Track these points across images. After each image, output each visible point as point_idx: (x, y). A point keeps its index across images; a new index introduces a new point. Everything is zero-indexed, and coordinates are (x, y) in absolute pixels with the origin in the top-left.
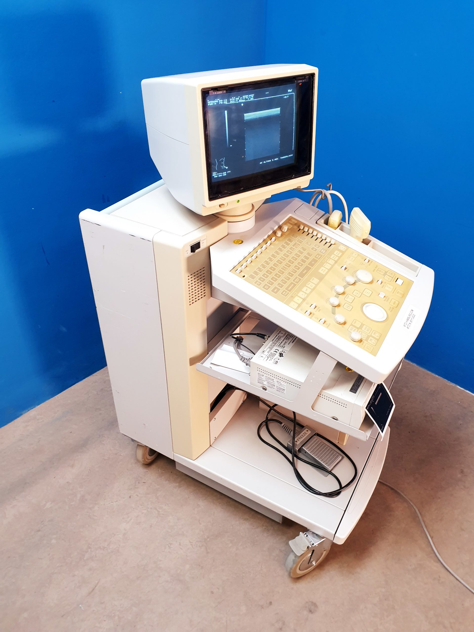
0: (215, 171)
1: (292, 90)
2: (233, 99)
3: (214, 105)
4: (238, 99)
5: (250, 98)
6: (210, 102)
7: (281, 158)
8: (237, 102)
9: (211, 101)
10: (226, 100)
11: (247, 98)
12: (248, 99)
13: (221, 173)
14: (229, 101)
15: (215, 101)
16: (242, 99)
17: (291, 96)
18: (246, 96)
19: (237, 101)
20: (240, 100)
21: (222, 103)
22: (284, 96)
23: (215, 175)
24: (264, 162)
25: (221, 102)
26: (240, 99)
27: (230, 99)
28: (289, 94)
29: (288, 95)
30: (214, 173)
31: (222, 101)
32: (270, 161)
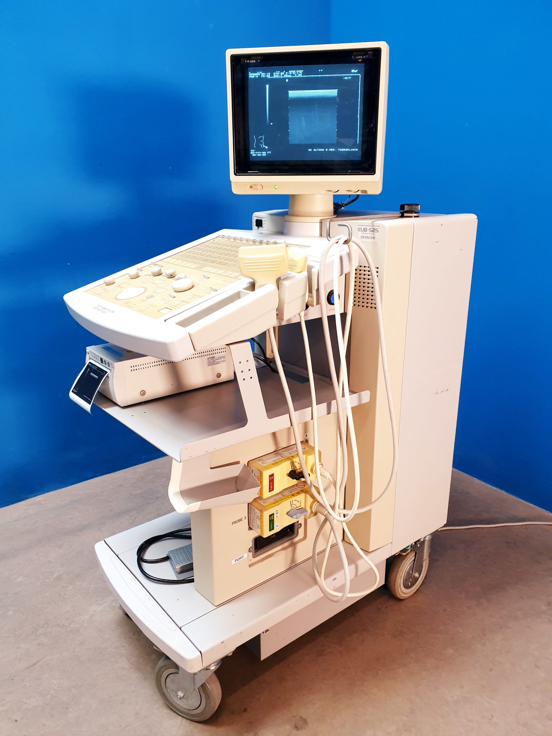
7: (339, 149)
17: (355, 78)
32: (323, 150)
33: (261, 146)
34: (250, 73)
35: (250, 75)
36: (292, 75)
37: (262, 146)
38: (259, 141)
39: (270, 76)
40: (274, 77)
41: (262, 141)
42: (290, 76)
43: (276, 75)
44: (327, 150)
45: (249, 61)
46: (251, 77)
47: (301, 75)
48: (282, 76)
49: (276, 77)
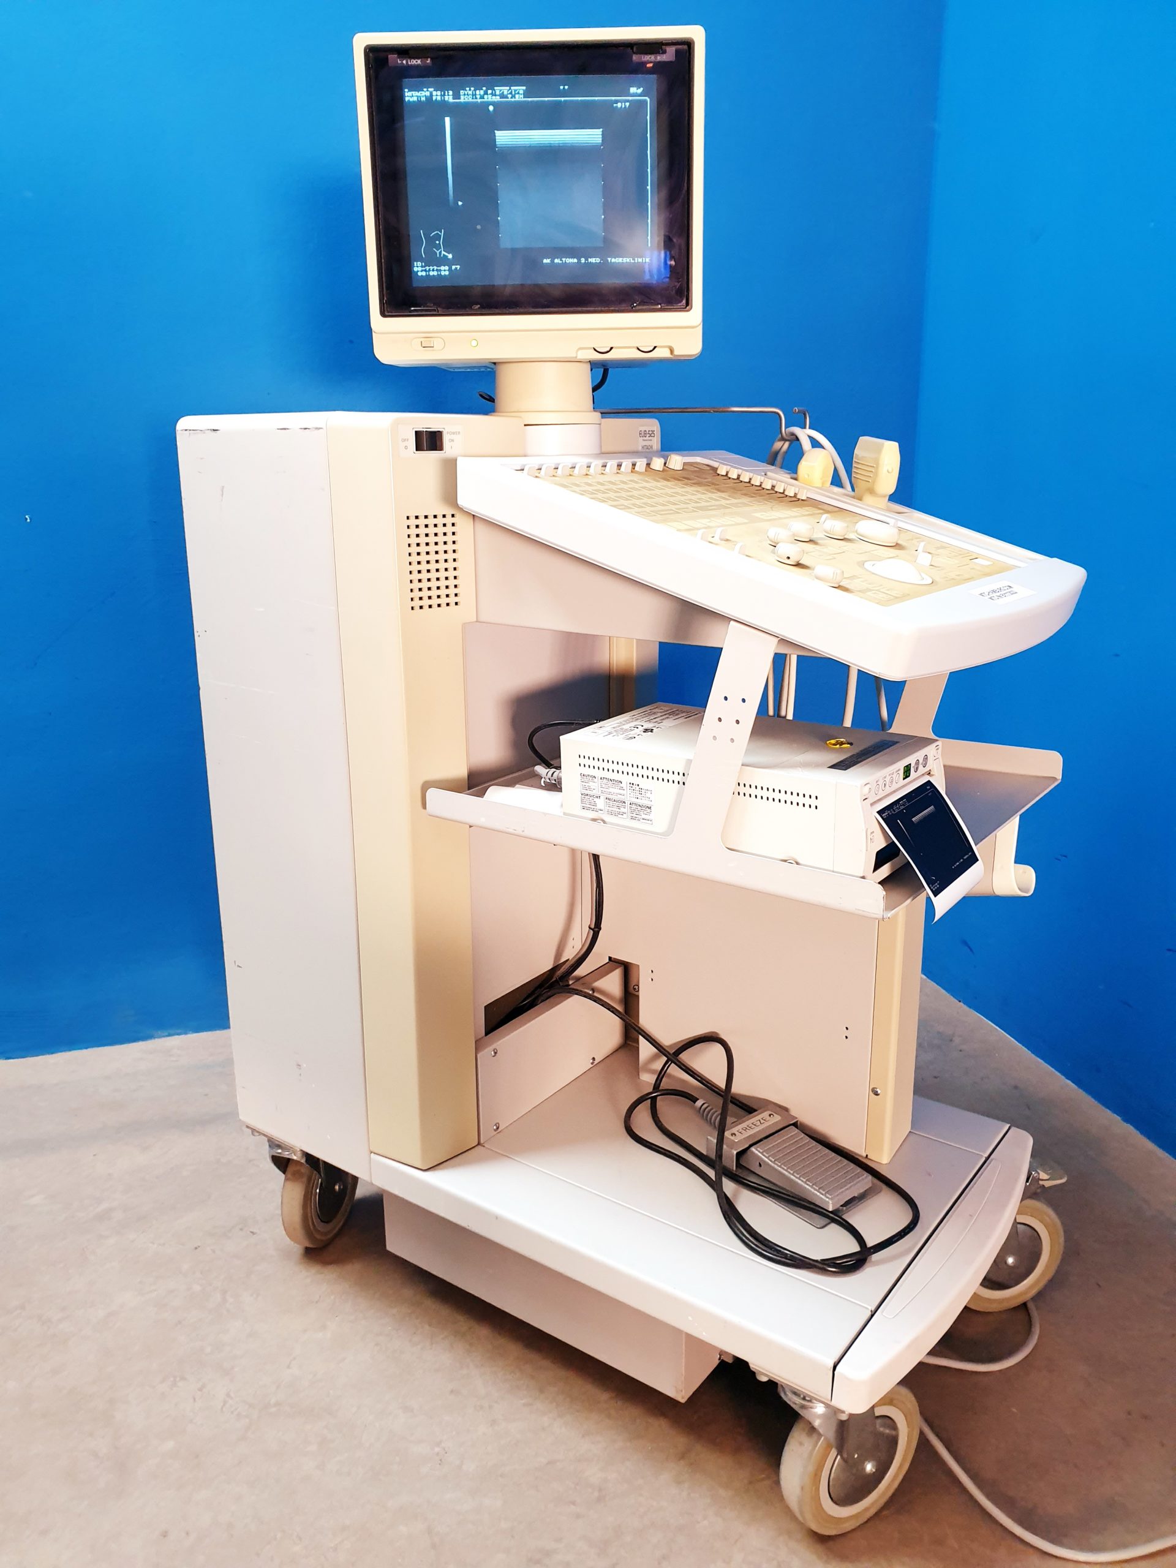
0: (421, 259)
1: (642, 89)
2: (469, 91)
3: (419, 101)
4: (482, 92)
5: (513, 93)
6: (410, 94)
8: (479, 100)
9: (413, 93)
10: (451, 93)
11: (505, 93)
12: (510, 96)
13: (435, 268)
14: (456, 96)
15: (423, 93)
16: (492, 94)
18: (505, 90)
19: (478, 97)
20: (486, 96)
21: (439, 98)
22: (617, 102)
23: (420, 269)
24: (556, 261)
25: (437, 96)
26: (486, 93)
27: (461, 91)
28: (630, 98)
29: (628, 101)
30: (418, 263)
31: (439, 93)
32: (575, 260)
33: (438, 252)
34: (406, 90)
35: (406, 94)
36: (502, 96)
37: (440, 253)
38: (431, 241)
39: (454, 99)
40: (462, 100)
41: (439, 243)
42: (497, 99)
43: (467, 96)
44: (583, 260)
45: (407, 62)
46: (409, 101)
47: (522, 96)
48: (480, 98)
49: (466, 100)
